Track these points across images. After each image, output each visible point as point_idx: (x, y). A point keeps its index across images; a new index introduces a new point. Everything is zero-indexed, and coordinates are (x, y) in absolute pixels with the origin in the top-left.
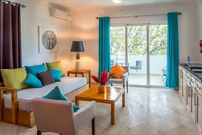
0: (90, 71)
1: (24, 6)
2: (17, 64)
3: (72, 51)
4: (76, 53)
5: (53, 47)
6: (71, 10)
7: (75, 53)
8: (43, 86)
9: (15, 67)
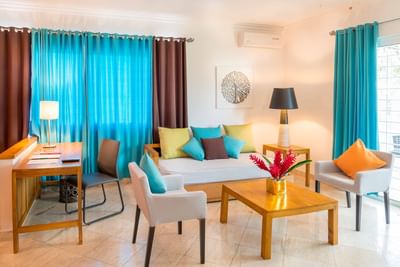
0: (308, 150)
1: (191, 40)
2: (182, 122)
3: (271, 107)
4: (280, 111)
5: (242, 100)
6: (282, 27)
7: (278, 112)
8: (205, 158)
9: (178, 127)
